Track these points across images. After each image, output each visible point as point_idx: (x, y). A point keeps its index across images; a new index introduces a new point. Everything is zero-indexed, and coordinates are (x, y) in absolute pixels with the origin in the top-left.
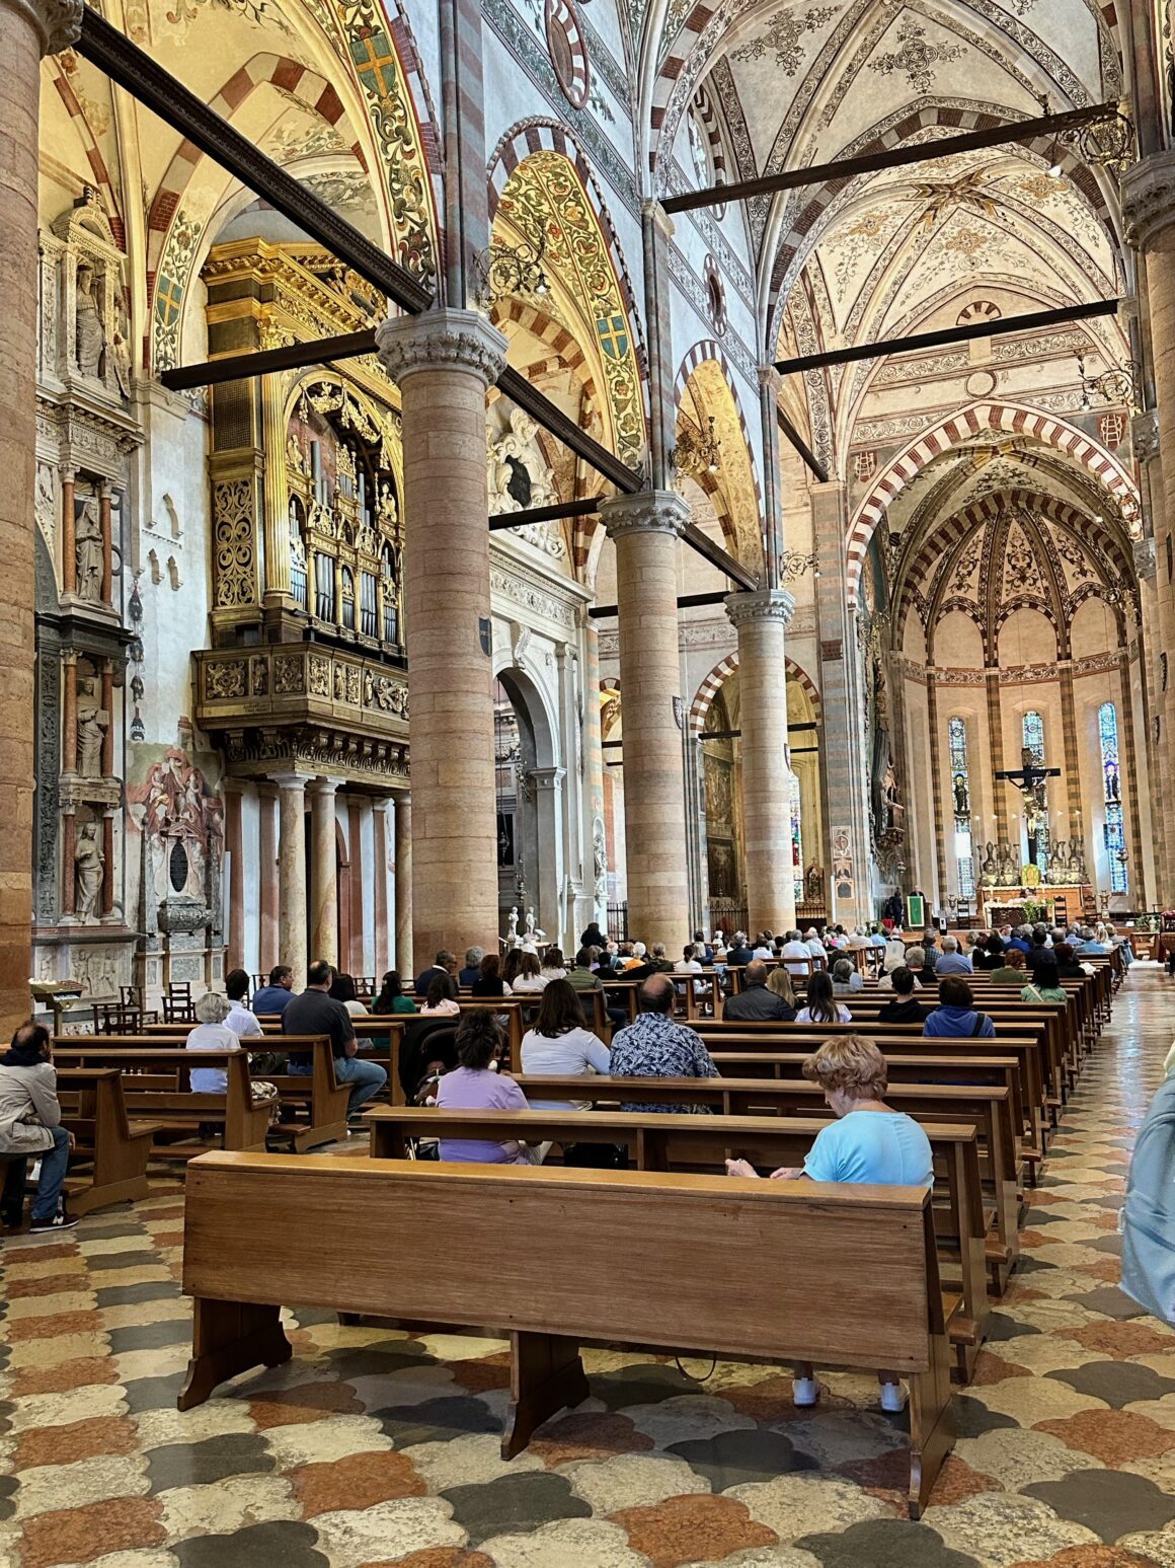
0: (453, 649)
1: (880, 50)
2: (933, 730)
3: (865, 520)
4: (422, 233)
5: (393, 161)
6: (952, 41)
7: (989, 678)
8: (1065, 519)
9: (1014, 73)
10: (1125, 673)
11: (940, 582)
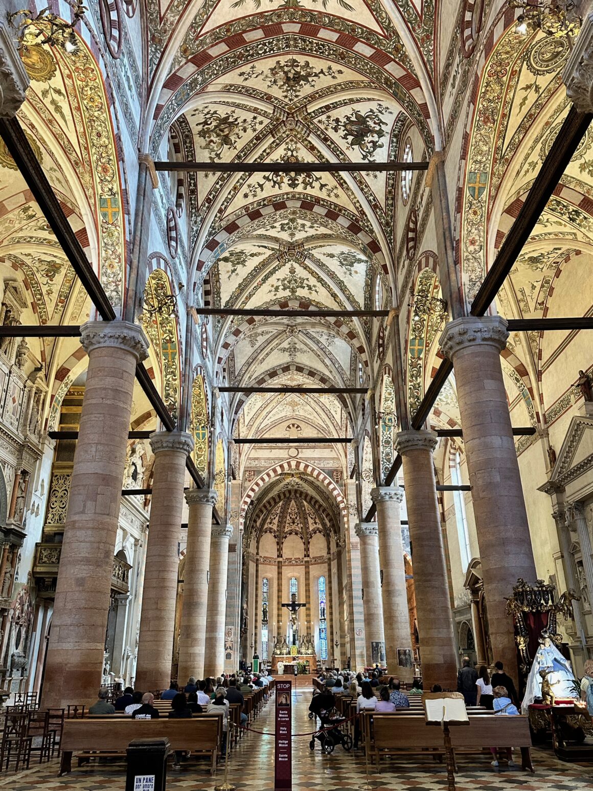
0: (169, 554)
1: (282, 346)
2: (257, 583)
3: (249, 496)
4: (174, 405)
5: (168, 380)
6: (305, 348)
7: (279, 562)
8: (313, 503)
9: (323, 362)
10: (329, 565)
11: (264, 521)
